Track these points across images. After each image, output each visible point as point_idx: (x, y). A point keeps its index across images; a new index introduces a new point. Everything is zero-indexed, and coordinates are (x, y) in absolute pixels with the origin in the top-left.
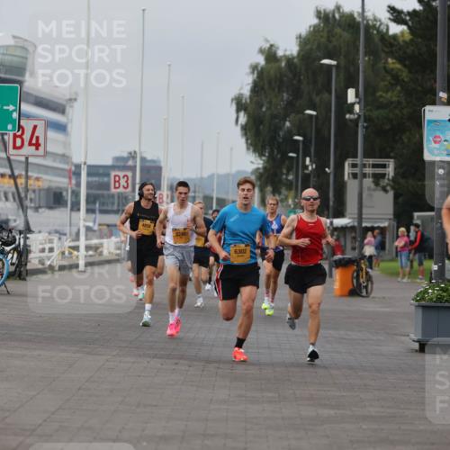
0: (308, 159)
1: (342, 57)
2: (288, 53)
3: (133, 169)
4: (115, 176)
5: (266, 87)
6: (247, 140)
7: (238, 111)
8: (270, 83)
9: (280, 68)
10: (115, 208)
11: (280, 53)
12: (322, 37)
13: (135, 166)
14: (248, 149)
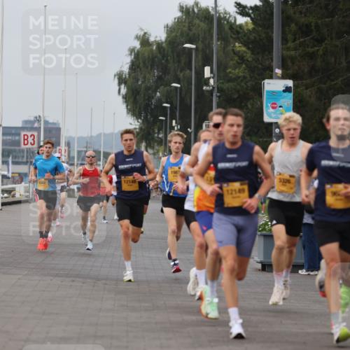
0: (174, 121)
1: (200, 42)
2: (158, 39)
3: (38, 129)
4: (24, 135)
5: (141, 65)
6: (127, 106)
7: (120, 84)
8: (144, 63)
9: (152, 50)
10: (25, 160)
11: (152, 39)
12: (184, 26)
13: (40, 128)
14: (128, 113)
